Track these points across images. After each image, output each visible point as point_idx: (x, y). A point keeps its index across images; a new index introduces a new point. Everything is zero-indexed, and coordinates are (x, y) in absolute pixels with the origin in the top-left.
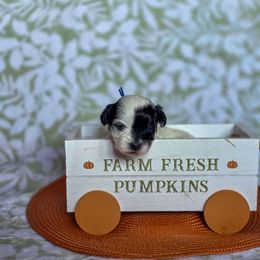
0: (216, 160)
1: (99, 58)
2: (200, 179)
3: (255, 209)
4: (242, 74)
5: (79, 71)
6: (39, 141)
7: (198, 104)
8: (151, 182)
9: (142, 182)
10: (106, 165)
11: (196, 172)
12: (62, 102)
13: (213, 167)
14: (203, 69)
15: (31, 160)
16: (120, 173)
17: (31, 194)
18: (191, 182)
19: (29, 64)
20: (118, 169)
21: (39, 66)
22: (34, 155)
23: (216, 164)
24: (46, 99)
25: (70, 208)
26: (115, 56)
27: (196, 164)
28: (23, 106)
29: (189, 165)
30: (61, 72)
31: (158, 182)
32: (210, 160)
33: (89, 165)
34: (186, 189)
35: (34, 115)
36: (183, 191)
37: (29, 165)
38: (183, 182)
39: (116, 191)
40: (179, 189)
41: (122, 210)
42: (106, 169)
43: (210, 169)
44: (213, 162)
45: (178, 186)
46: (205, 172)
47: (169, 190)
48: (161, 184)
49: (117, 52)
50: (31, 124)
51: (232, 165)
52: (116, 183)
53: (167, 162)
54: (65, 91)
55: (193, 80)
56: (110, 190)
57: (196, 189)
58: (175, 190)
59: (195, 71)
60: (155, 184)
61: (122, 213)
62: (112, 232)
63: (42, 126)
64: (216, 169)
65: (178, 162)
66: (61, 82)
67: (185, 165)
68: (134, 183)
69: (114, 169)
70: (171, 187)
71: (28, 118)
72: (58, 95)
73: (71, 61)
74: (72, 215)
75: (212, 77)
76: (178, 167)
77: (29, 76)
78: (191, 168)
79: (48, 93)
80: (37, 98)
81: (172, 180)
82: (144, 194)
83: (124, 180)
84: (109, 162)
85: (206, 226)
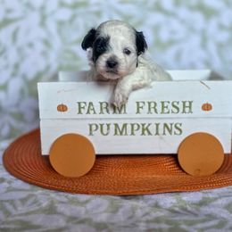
0: (190, 103)
1: (81, 10)
2: (175, 122)
3: (230, 152)
5: (61, 24)
6: (22, 92)
7: (178, 56)
8: (125, 125)
9: (116, 125)
10: (80, 108)
11: (170, 115)
12: (44, 54)
13: (187, 110)
14: (183, 22)
15: (14, 110)
16: (95, 116)
17: (11, 141)
18: (165, 125)
19: (11, 16)
20: (92, 112)
21: (21, 18)
22: (17, 105)
23: (190, 107)
24: (28, 51)
25: (45, 151)
26: (95, 9)
27: (170, 107)
28: (6, 58)
29: (163, 107)
30: (43, 23)
31: (132, 125)
32: (184, 103)
33: (62, 108)
34: (161, 132)
35: (17, 66)
36: (157, 133)
37: (12, 115)
38: (157, 125)
39: (91, 134)
40: (153, 132)
41: (97, 153)
42: (80, 112)
43: (184, 112)
44: (187, 104)
45: (152, 129)
46: (180, 114)
47: (143, 133)
48: (136, 127)
49: (98, 4)
50: (14, 75)
51: (207, 107)
52: (91, 126)
53: (141, 105)
54: (47, 43)
55: (173, 32)
56: (84, 133)
57: (170, 131)
58: (149, 133)
60: (129, 127)
61: (98, 157)
62: (87, 174)
63: (24, 77)
64: (190, 112)
65: (152, 105)
66: (43, 34)
67: (159, 108)
68: (108, 125)
69: (88, 112)
70: (145, 130)
71: (10, 71)
72: (39, 47)
73: (53, 13)
74: (47, 158)
75: (191, 29)
76: (152, 110)
77: (11, 28)
78: (166, 110)
79: (31, 45)
80: (20, 50)
81: (147, 122)
82: (119, 137)
83: (98, 122)
84: (83, 105)
85: (181, 168)
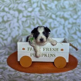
0: (58, 49)
1: (29, 18)
3: (68, 62)
4: (69, 23)
5: (23, 22)
6: (11, 41)
11: (52, 52)
12: (18, 30)
13: (57, 50)
14: (58, 22)
15: (9, 46)
16: (32, 51)
17: (8, 56)
18: (51, 54)
19: (9, 19)
21: (12, 20)
22: (10, 45)
23: (58, 50)
24: (13, 29)
26: (33, 18)
27: (52, 49)
28: (7, 31)
30: (18, 22)
31: (42, 54)
32: (56, 49)
33: (24, 49)
34: (50, 56)
35: (10, 34)
37: (8, 48)
38: (49, 54)
39: (31, 56)
40: (48, 56)
41: (32, 61)
42: (28, 50)
43: (56, 51)
44: (57, 49)
45: (47, 55)
47: (45, 56)
48: (43, 54)
49: (34, 16)
50: (9, 36)
51: (62, 50)
52: (31, 54)
53: (45, 49)
54: (19, 27)
55: (55, 25)
56: (29, 56)
57: (52, 56)
58: (47, 56)
59: (56, 22)
61: (33, 62)
62: (29, 67)
63: (12, 37)
64: (58, 51)
65: (48, 49)
66: (18, 25)
67: (49, 50)
69: (30, 50)
70: (45, 55)
71: (8, 35)
72: (17, 28)
73: (21, 19)
74: (19, 62)
75: (60, 24)
76: (48, 50)
77: (9, 23)
78: (51, 50)
80: (11, 29)
81: (46, 53)
83: (33, 53)
84: (29, 48)
85: (55, 66)
